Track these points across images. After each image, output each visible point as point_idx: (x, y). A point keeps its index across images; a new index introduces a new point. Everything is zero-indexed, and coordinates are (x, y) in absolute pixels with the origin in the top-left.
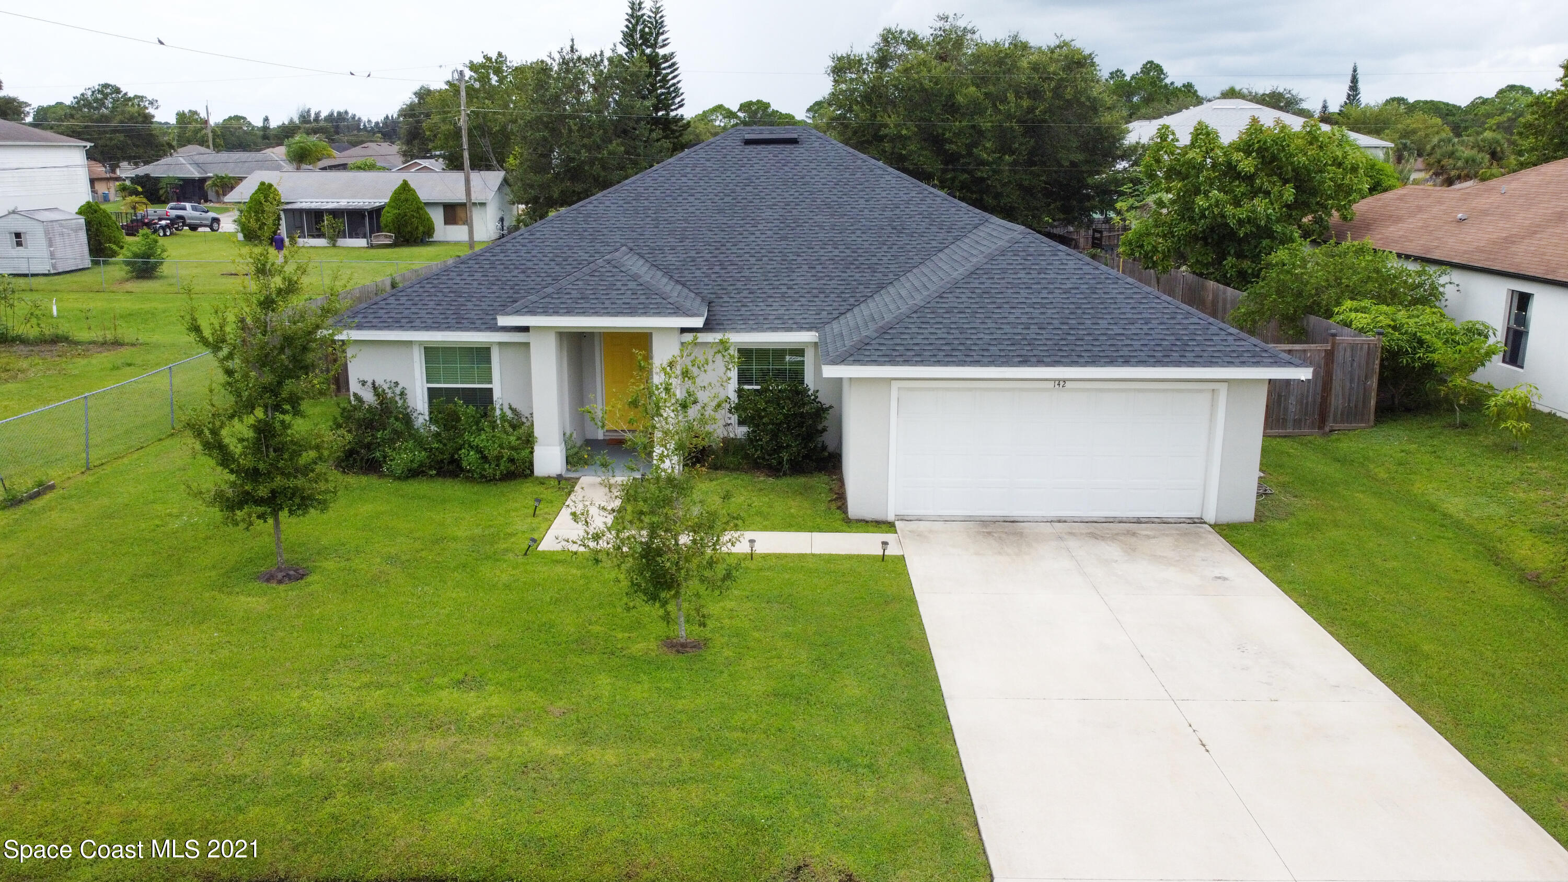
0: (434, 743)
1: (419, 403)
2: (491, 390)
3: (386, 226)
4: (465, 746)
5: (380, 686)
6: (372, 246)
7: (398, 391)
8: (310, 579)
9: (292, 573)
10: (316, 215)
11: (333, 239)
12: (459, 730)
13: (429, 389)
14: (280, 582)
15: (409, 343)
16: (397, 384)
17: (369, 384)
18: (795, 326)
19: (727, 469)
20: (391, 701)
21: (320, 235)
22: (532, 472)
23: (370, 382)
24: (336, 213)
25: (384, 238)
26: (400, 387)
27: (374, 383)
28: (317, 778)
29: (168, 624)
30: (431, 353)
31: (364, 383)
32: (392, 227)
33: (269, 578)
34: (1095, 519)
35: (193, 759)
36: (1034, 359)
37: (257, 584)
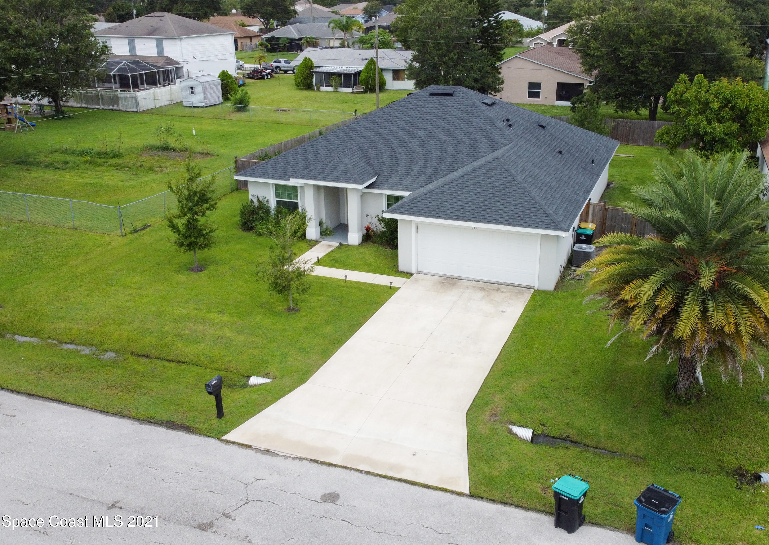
0: (200, 328)
1: (273, 205)
2: (297, 203)
3: (361, 82)
4: (208, 330)
5: (197, 309)
6: (353, 93)
7: (266, 200)
8: (203, 272)
9: (199, 269)
10: (329, 75)
11: (336, 88)
12: (209, 325)
13: (277, 200)
14: (195, 272)
15: (269, 184)
16: (266, 197)
17: (256, 196)
18: (406, 189)
19: (377, 243)
20: (198, 314)
21: (331, 86)
22: (305, 237)
23: (256, 195)
24: (339, 75)
25: (359, 89)
26: (267, 199)
27: (258, 196)
28: (167, 332)
29: (155, 282)
30: (277, 187)
31: (254, 196)
32: (363, 83)
33: (192, 270)
34: (490, 282)
35: (141, 322)
36: (461, 218)
37: (187, 272)
